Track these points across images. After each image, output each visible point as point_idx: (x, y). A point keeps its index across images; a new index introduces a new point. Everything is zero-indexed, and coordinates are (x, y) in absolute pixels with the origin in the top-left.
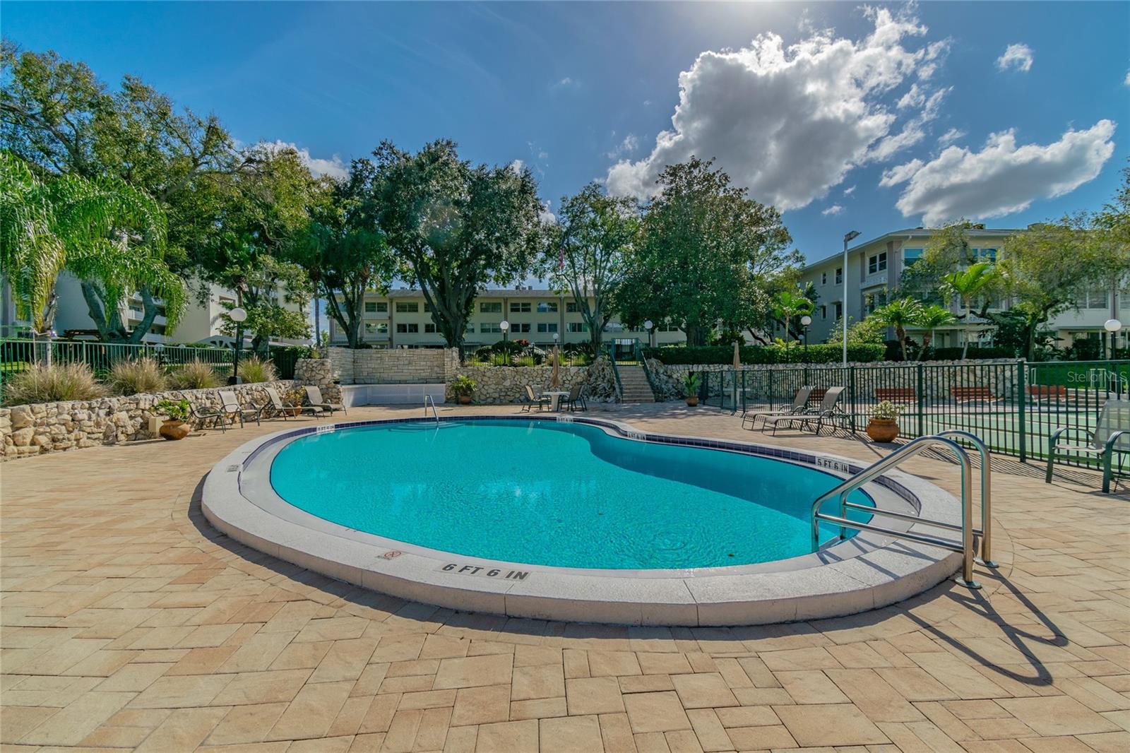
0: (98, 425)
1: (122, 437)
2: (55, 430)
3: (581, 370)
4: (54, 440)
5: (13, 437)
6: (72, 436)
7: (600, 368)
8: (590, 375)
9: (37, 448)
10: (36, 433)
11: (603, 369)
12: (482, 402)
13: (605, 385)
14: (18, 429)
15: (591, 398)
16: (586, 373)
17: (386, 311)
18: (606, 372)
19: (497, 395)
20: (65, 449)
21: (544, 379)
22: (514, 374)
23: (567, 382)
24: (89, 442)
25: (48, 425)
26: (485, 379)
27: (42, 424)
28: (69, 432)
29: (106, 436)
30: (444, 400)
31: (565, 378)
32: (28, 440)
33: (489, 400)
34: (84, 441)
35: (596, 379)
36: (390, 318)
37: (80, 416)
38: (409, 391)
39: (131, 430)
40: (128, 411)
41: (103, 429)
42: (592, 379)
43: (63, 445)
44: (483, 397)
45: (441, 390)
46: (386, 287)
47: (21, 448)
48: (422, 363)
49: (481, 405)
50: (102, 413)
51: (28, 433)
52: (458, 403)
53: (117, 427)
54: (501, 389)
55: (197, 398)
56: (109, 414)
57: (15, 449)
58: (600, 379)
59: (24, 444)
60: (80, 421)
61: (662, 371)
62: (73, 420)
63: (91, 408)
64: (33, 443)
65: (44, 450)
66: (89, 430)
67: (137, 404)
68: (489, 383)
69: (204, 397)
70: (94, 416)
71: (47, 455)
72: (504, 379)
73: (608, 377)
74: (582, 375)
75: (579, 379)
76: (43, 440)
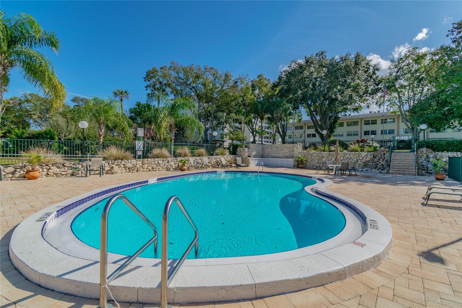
0: (165, 165)
1: (171, 169)
2: (153, 166)
3: (369, 155)
4: (153, 168)
5: (142, 167)
6: (157, 168)
7: (382, 153)
8: (375, 157)
9: (148, 170)
10: (148, 166)
11: (384, 154)
12: (310, 168)
13: (384, 163)
14: (144, 165)
15: (373, 170)
16: (372, 156)
17: (303, 129)
18: (386, 156)
19: (318, 165)
20: (155, 171)
21: (345, 158)
22: (328, 155)
23: (360, 160)
24: (162, 170)
25: (151, 164)
26: (313, 157)
27: (150, 164)
28: (157, 166)
29: (167, 168)
30: (293, 166)
31: (358, 158)
32: (146, 168)
33: (314, 167)
34: (161, 169)
35: (379, 159)
36: (304, 132)
37: (160, 162)
38: (279, 161)
39: (174, 167)
40: (174, 162)
41: (166, 166)
42: (376, 160)
43: (154, 170)
44: (311, 166)
45: (291, 161)
46: (300, 119)
47: (144, 169)
48: (286, 150)
49: (309, 169)
50: (166, 162)
51: (146, 166)
52: (298, 167)
53: (170, 166)
54: (321, 163)
55: (196, 159)
56: (168, 162)
57: (142, 169)
58: (381, 160)
59: (145, 169)
60: (160, 164)
61: (431, 156)
62: (158, 163)
63: (163, 160)
64: (147, 169)
65: (150, 171)
66: (162, 166)
67: (177, 160)
68: (315, 159)
69: (199, 159)
70: (164, 163)
71: (150, 172)
72: (323, 157)
73: (386, 158)
74: (370, 157)
75: (368, 159)
76: (150, 168)
